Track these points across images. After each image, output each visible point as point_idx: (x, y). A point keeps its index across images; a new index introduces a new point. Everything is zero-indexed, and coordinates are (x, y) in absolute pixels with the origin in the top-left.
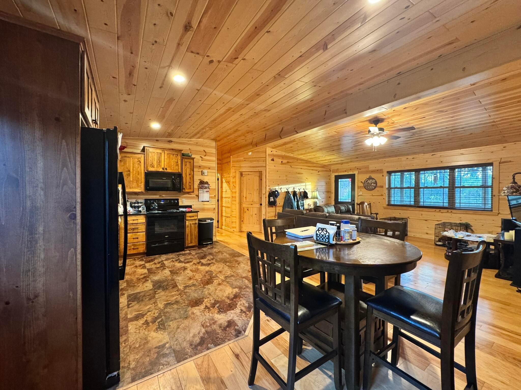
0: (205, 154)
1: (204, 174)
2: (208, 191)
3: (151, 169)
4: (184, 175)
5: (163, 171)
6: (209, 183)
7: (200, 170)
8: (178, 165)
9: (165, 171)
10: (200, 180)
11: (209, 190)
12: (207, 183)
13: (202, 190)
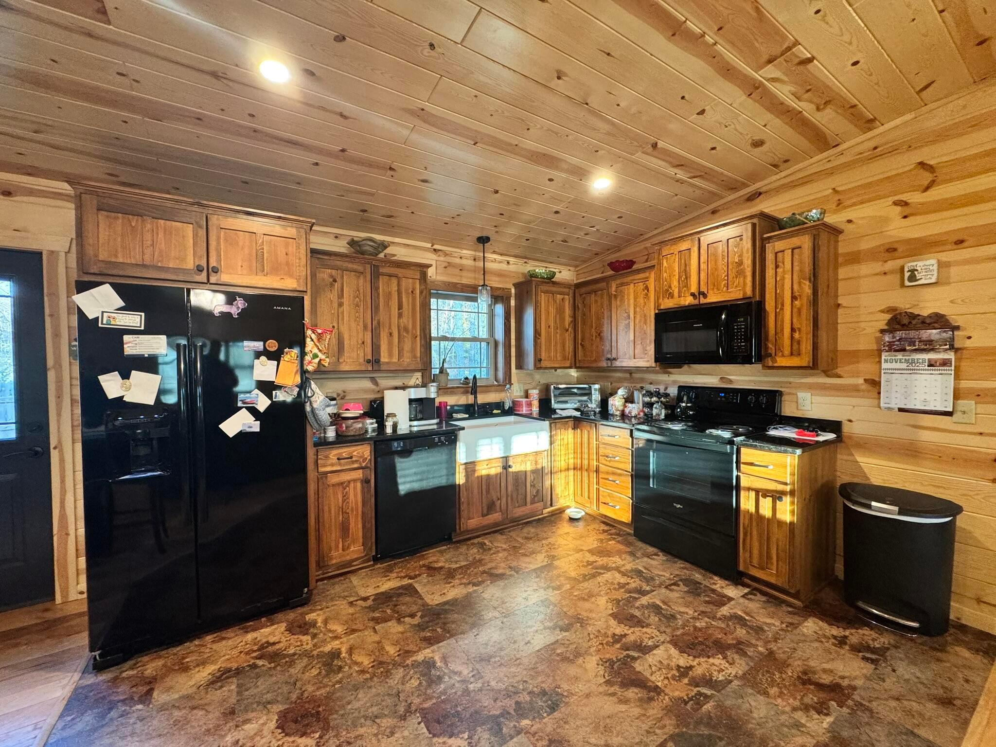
0: (927, 177)
1: (912, 278)
2: (945, 363)
3: (668, 304)
4: (770, 305)
5: (696, 302)
6: (955, 320)
7: (891, 265)
8: (740, 273)
9: (703, 301)
10: (890, 310)
11: (951, 356)
12: (939, 321)
13: (900, 356)
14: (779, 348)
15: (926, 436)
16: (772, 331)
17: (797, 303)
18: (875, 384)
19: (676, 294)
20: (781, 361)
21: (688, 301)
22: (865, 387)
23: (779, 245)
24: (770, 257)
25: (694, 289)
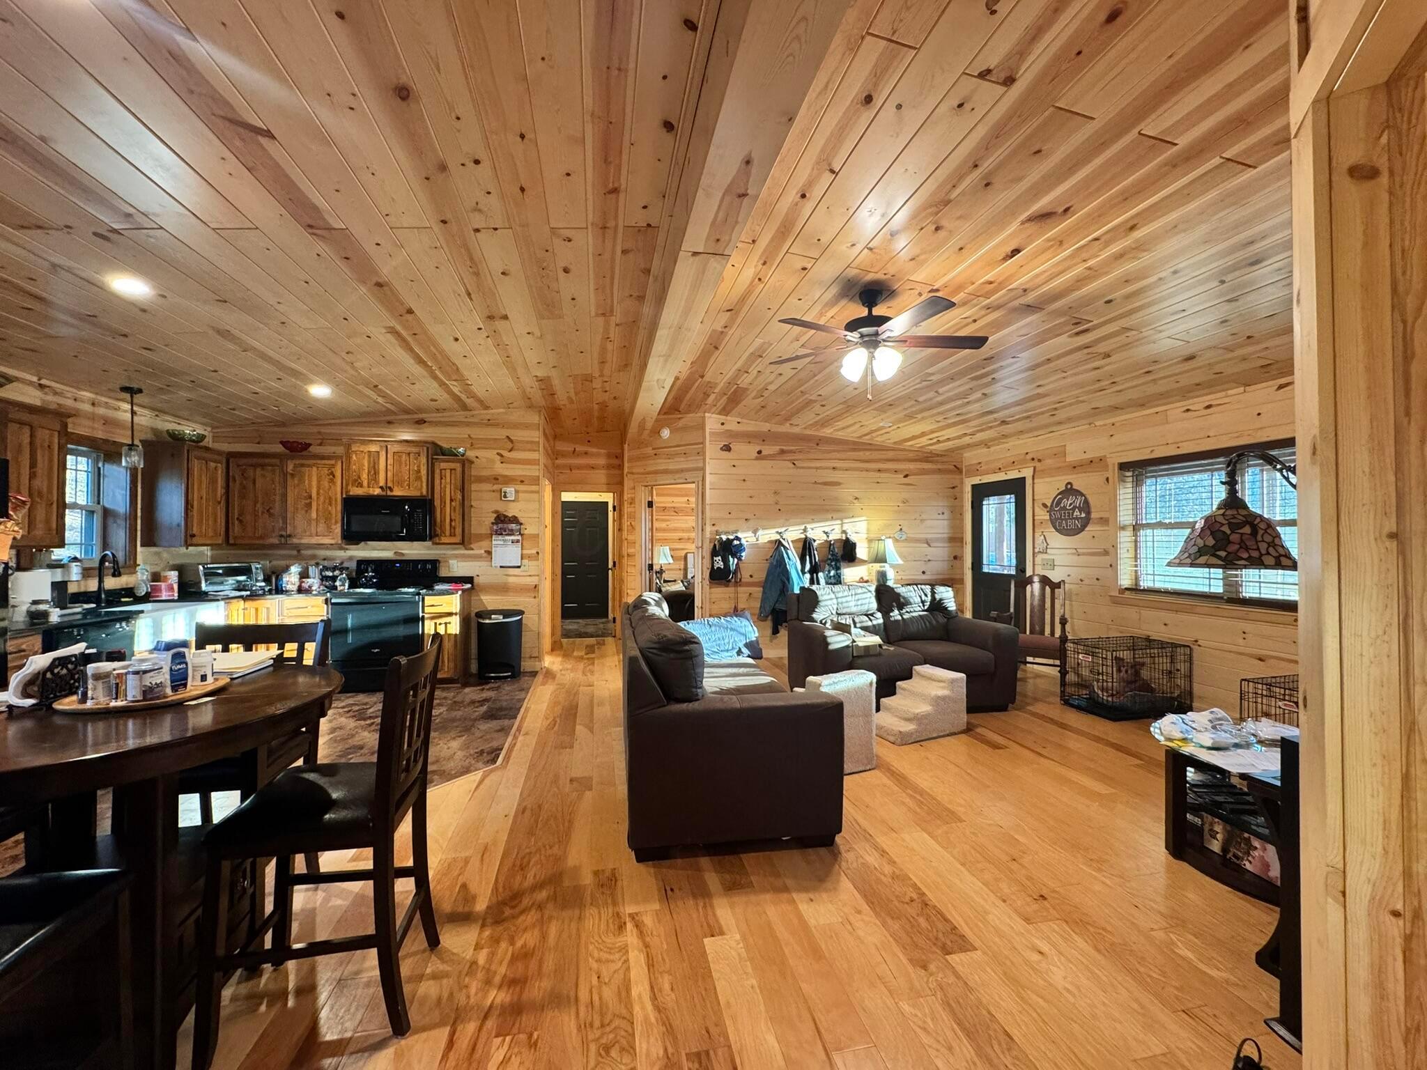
0: (509, 445)
2: (518, 541)
3: (356, 491)
4: (437, 503)
6: (522, 520)
7: (496, 487)
8: (419, 478)
9: (389, 493)
10: (496, 512)
11: (519, 538)
12: (515, 520)
13: (500, 537)
14: (443, 532)
15: (511, 580)
16: (438, 520)
17: (453, 503)
18: (489, 553)
19: (365, 483)
20: (444, 540)
21: (377, 491)
22: (485, 555)
23: (443, 465)
24: (437, 472)
25: (382, 483)
